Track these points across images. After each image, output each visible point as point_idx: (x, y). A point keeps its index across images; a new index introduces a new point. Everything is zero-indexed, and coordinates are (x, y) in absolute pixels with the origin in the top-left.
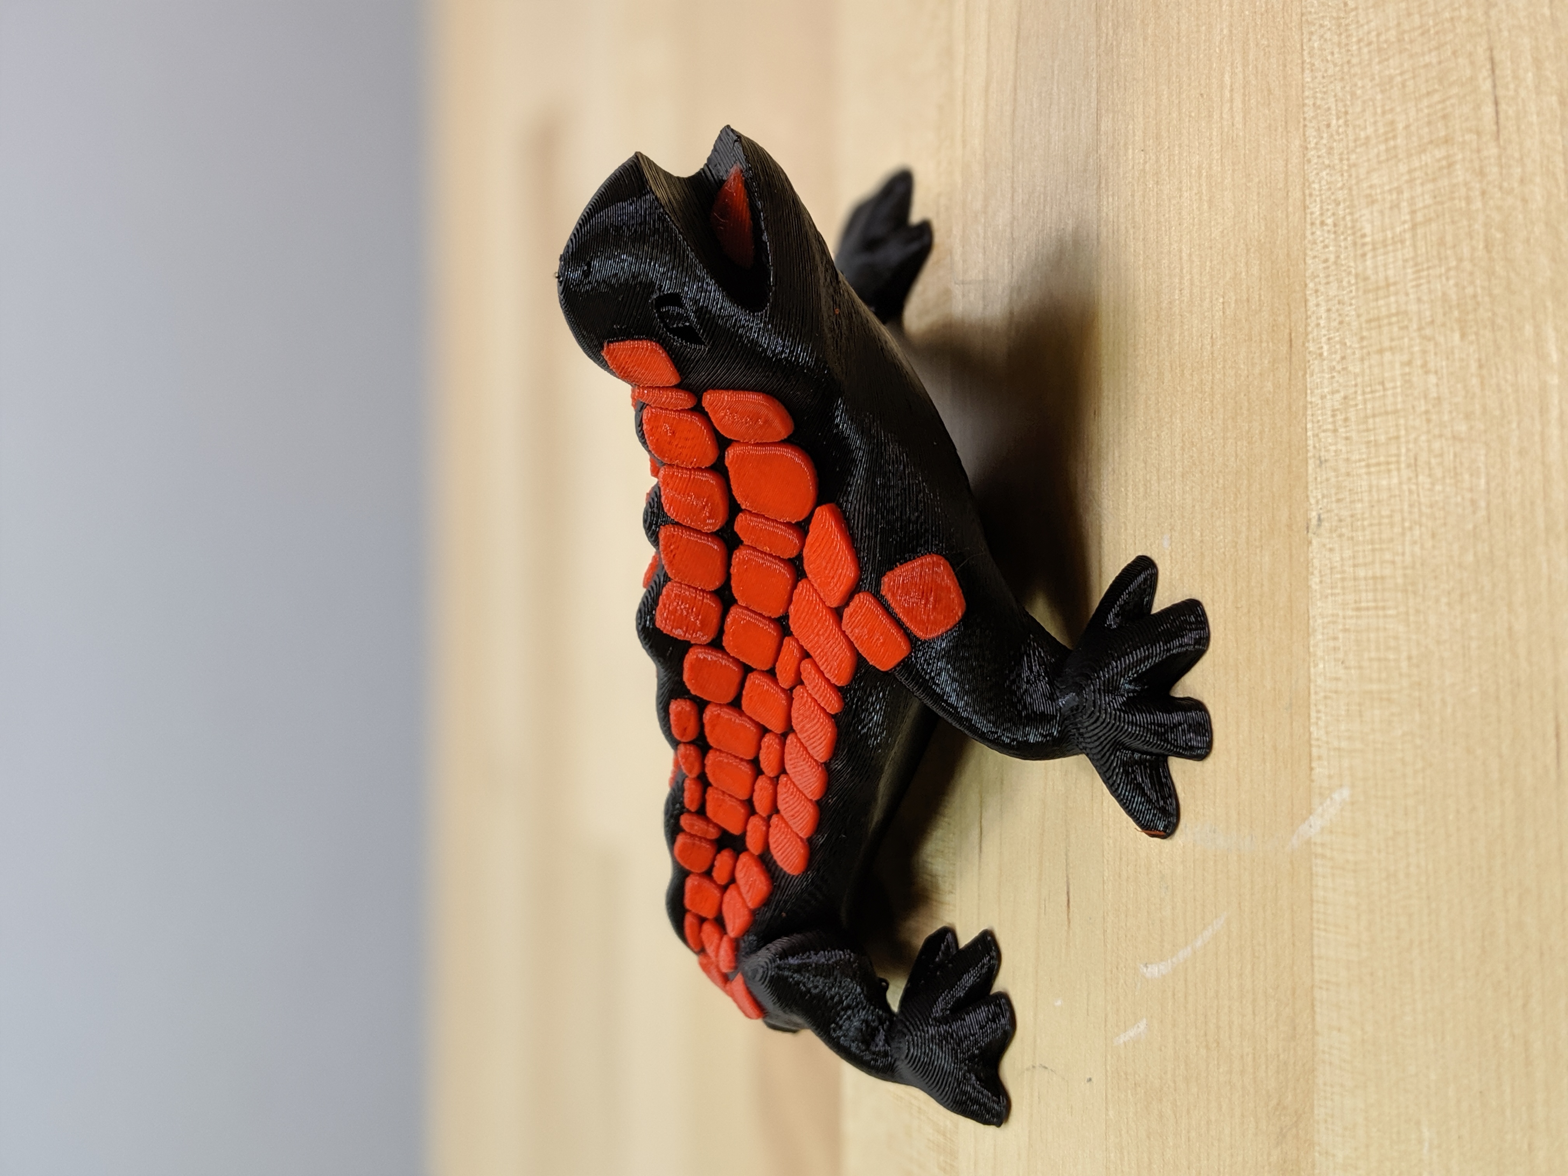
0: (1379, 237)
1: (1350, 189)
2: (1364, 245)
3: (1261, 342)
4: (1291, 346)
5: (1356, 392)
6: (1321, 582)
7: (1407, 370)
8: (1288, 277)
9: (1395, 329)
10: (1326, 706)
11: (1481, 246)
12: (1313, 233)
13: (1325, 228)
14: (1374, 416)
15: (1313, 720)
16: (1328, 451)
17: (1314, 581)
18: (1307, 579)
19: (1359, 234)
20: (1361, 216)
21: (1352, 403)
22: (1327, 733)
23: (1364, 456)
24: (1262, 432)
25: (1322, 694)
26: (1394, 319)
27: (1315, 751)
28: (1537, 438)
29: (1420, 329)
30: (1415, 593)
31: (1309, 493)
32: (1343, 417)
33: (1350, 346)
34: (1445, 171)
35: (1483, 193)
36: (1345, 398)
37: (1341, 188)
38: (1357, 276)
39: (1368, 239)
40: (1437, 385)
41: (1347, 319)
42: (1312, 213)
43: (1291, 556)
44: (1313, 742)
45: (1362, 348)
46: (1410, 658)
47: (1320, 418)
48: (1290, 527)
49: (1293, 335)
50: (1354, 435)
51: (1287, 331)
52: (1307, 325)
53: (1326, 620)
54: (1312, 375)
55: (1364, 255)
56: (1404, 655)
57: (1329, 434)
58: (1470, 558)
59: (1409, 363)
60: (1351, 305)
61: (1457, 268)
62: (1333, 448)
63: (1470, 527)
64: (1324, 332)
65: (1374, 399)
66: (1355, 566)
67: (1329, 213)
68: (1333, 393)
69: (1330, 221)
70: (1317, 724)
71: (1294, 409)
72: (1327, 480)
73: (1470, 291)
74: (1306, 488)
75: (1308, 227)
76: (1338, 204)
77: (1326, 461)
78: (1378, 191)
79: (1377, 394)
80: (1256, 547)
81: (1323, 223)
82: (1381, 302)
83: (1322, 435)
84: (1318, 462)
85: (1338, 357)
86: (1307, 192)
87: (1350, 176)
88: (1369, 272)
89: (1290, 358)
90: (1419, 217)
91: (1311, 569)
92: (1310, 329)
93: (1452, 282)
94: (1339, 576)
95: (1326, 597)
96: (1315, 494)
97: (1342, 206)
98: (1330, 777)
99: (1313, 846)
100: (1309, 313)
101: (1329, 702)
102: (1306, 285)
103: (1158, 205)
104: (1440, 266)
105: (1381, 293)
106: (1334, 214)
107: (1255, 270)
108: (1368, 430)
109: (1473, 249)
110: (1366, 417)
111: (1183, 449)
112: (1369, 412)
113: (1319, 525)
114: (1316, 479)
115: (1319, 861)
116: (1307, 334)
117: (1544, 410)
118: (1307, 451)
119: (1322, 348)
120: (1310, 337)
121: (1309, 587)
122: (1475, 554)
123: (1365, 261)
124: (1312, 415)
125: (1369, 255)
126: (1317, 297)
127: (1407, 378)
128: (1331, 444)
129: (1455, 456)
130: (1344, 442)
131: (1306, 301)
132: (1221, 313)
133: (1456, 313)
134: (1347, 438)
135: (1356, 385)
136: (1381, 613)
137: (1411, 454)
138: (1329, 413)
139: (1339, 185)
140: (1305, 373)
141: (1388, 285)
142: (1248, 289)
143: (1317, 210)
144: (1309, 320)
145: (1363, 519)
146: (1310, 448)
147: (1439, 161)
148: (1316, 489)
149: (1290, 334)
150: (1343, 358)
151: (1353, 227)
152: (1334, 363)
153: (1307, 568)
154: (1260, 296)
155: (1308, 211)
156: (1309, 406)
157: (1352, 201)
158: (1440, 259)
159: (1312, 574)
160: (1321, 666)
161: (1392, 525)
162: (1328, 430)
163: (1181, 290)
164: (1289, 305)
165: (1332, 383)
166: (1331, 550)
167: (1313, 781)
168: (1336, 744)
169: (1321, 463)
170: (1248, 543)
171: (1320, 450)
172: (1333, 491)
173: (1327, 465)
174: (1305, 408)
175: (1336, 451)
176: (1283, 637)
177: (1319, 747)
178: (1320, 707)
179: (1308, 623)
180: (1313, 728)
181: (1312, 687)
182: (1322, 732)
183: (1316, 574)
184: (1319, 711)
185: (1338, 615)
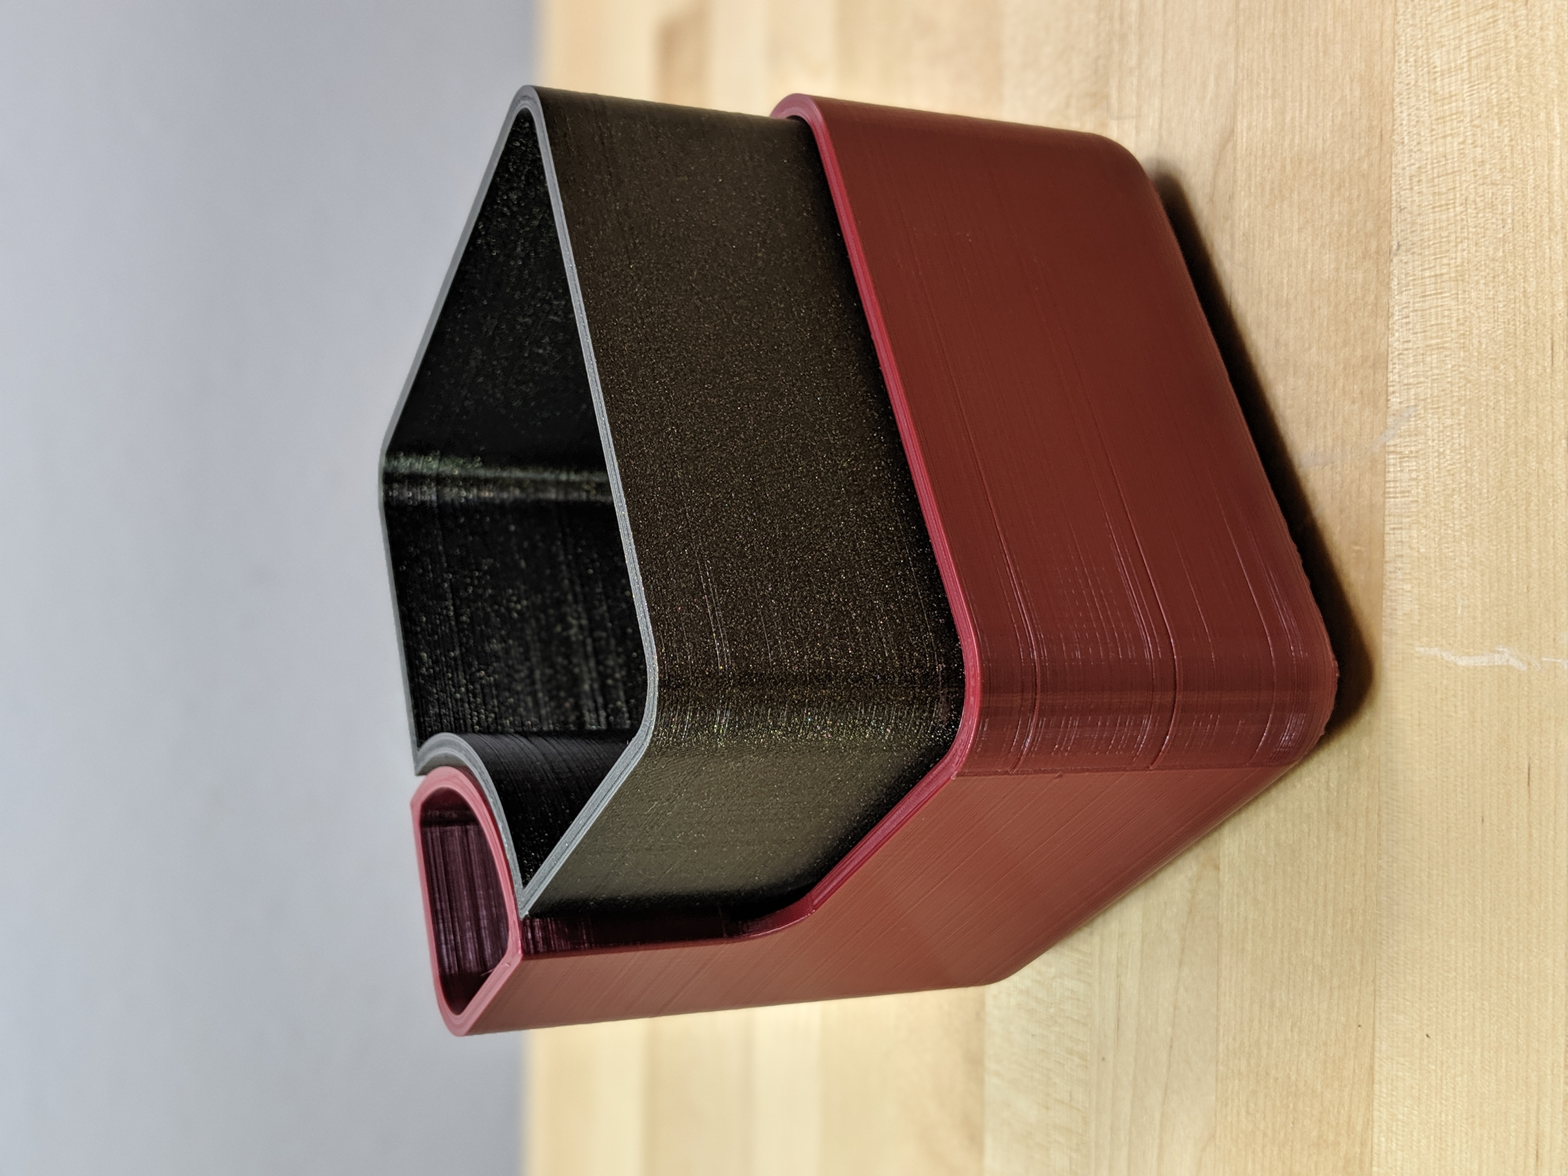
0: (1446, 67)
1: (1427, 39)
2: (1435, 73)
3: (1360, 139)
4: (1381, 139)
5: (1427, 164)
6: (1398, 284)
7: (1462, 146)
8: (1381, 96)
9: (1455, 122)
10: (1399, 359)
11: (1514, 68)
12: (1400, 68)
13: (1409, 64)
14: (1439, 177)
15: (1390, 370)
16: (1406, 202)
17: (1394, 284)
18: (1388, 283)
19: (1432, 66)
20: (1433, 56)
21: (1423, 170)
22: (1400, 376)
23: (1431, 202)
24: (1359, 196)
25: (1397, 353)
26: (1454, 117)
27: (1391, 389)
28: (1545, 178)
29: (1471, 121)
30: (1462, 280)
31: (1392, 230)
32: (1417, 179)
33: (1424, 136)
34: (1491, 25)
35: (1516, 37)
36: (1419, 168)
37: (1421, 39)
38: (1430, 92)
39: (1438, 69)
40: (1482, 154)
41: (1422, 119)
42: (1399, 55)
43: (1378, 271)
44: (1389, 384)
45: (1432, 136)
46: (1458, 320)
47: (1401, 182)
48: (1377, 253)
49: (1383, 132)
50: (1424, 190)
51: (1379, 130)
52: (1393, 125)
53: (1401, 307)
54: (1396, 155)
55: (1435, 79)
56: (1454, 319)
57: (1407, 191)
58: (1501, 254)
59: (1463, 142)
60: (1425, 110)
61: (1497, 83)
62: (1410, 199)
63: (1501, 235)
64: (1405, 128)
65: (1439, 166)
66: (1422, 270)
67: (1412, 54)
68: (1411, 165)
69: (1412, 59)
70: (1392, 372)
71: (1383, 178)
72: (1405, 220)
73: (1505, 96)
74: (1390, 227)
75: (1397, 64)
76: (1418, 48)
77: (1405, 208)
78: (1446, 39)
79: (1441, 163)
80: (1353, 269)
81: (1407, 61)
82: (1446, 107)
83: (1402, 193)
84: (1399, 210)
85: (1415, 143)
86: (1396, 42)
87: (1427, 31)
88: (1438, 89)
89: (1381, 146)
90: (1473, 53)
91: (1391, 277)
92: (1395, 127)
93: (1493, 91)
94: (1411, 278)
95: (1402, 292)
96: (1396, 229)
97: (1420, 50)
98: (1401, 403)
99: (1387, 448)
100: (1395, 117)
101: (1401, 356)
102: (1393, 100)
103: (1284, 56)
104: (1486, 82)
105: (1446, 101)
106: (1415, 55)
107: (1357, 93)
108: (1434, 186)
109: (1509, 71)
110: (1433, 178)
111: (1299, 214)
112: (1435, 175)
113: (1398, 249)
114: (1397, 220)
115: (1391, 456)
116: (1393, 130)
117: (1550, 162)
118: (1391, 204)
119: (1403, 138)
120: (1396, 132)
121: (1390, 288)
122: (1504, 251)
123: (1436, 83)
124: (1396, 181)
125: (1438, 79)
126: (1401, 107)
127: (1462, 151)
128: (1408, 198)
129: (1493, 194)
130: (1417, 195)
131: (1393, 110)
132: (1331, 123)
133: (1496, 110)
134: (1419, 193)
135: (1427, 159)
136: (1439, 296)
137: (1463, 197)
138: (1408, 179)
139: (1419, 36)
140: (1391, 155)
141: (1451, 96)
142: (1351, 105)
143: (1403, 53)
144: (1395, 122)
145: (1429, 241)
146: (1393, 202)
147: (1488, 19)
148: (1397, 227)
149: (1381, 132)
150: (1419, 143)
151: (1428, 62)
152: (1412, 147)
153: (1389, 276)
154: (1360, 109)
155: (1397, 54)
156: (1393, 176)
157: (1428, 46)
158: (1486, 78)
159: (1392, 280)
160: (1397, 335)
161: (1449, 242)
162: (1405, 190)
163: (1301, 110)
164: (1381, 114)
165: (1410, 160)
166: (1406, 263)
167: (1388, 408)
168: (1405, 381)
169: (1401, 210)
170: (1346, 267)
171: (1400, 202)
172: (1409, 226)
173: (1406, 211)
174: (1391, 177)
175: (1412, 201)
176: (1371, 322)
177: (1393, 386)
178: (1395, 361)
179: (1388, 311)
180: (1390, 375)
181: (1390, 349)
182: (1397, 376)
183: (1396, 279)
184: (1394, 364)
185: (1409, 302)
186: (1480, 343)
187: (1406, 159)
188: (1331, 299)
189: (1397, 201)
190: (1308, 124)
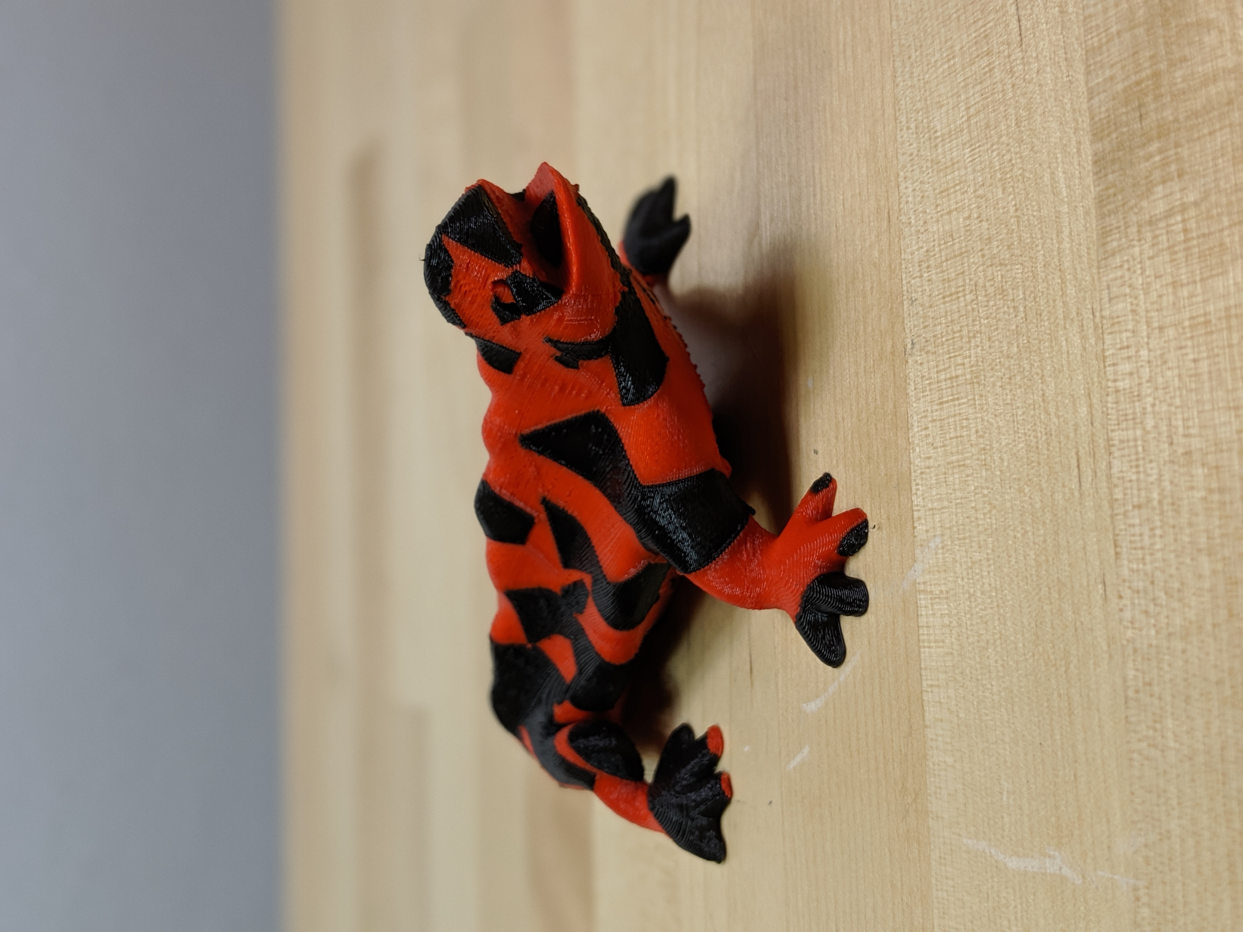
0: (945, 131)
1: (926, 100)
2: (936, 138)
3: (870, 222)
4: (890, 221)
5: (934, 246)
6: (915, 389)
7: (968, 222)
8: (886, 171)
9: (959, 193)
10: (922, 479)
11: (1014, 122)
12: (902, 137)
13: (910, 131)
14: (947, 260)
15: (914, 492)
16: (917, 292)
17: (911, 390)
18: (905, 389)
19: (932, 132)
20: (933, 119)
21: (932, 254)
22: (924, 499)
23: (942, 291)
24: (872, 288)
25: (919, 471)
26: (958, 187)
27: (916, 514)
28: (1055, 253)
29: (975, 191)
30: (978, 383)
31: (906, 326)
32: (926, 264)
33: (929, 213)
34: (988, 75)
35: (1013, 86)
36: (927, 251)
37: (920, 101)
38: (932, 161)
39: (939, 134)
40: (988, 229)
41: (927, 193)
42: (901, 122)
43: (894, 374)
44: (915, 508)
45: (938, 212)
46: (977, 432)
47: (911, 269)
48: (893, 353)
50: (934, 277)
51: (886, 211)
52: (900, 203)
53: (920, 416)
54: (904, 239)
55: (936, 146)
56: (974, 430)
57: (918, 279)
58: (1015, 350)
59: (969, 217)
60: (929, 183)
61: (998, 142)
62: (920, 289)
63: (1014, 327)
64: (911, 206)
65: (947, 248)
66: (938, 372)
67: (913, 119)
68: (918, 249)
69: (913, 126)
70: (916, 494)
71: (893, 266)
72: (917, 313)
73: (1007, 157)
74: (903, 322)
75: (899, 133)
76: (918, 112)
77: (916, 300)
78: (944, 98)
79: (949, 244)
80: (871, 373)
81: (908, 128)
82: (949, 177)
83: (913, 282)
84: (910, 302)
85: (921, 222)
86: (897, 108)
87: (925, 91)
88: (940, 157)
89: (890, 230)
90: (972, 111)
91: (908, 381)
92: (902, 206)
93: (995, 153)
94: (927, 382)
95: (919, 399)
96: (908, 324)
97: (920, 113)
98: (927, 531)
99: (917, 586)
100: (901, 195)
101: (924, 476)
102: (898, 175)
103: (798, 137)
104: (987, 143)
105: (949, 170)
106: (915, 120)
107: (864, 171)
108: (942, 272)
109: (1009, 126)
110: (942, 262)
112: (943, 259)
113: (912, 348)
114: (909, 314)
115: (922, 596)
116: (900, 210)
117: (1059, 232)
118: (903, 295)
119: (910, 218)
120: (902, 211)
121: (907, 394)
122: (1018, 346)
123: (937, 150)
124: (906, 268)
125: (940, 145)
127: (968, 228)
128: (918, 287)
129: (1002, 276)
130: (927, 283)
131: (898, 186)
132: (842, 207)
133: (999, 175)
134: (929, 280)
135: (934, 240)
136: (956, 402)
137: (973, 282)
138: (917, 265)
139: (918, 98)
140: (900, 238)
141: (953, 164)
142: (860, 185)
143: (904, 119)
144: (901, 200)
145: (942, 337)
146: (905, 293)
147: (984, 68)
148: (910, 321)
149: (889, 213)
150: (925, 223)
151: (929, 127)
152: (919, 228)
153: (906, 381)
154: (868, 189)
155: (898, 121)
156: (903, 262)
157: (927, 108)
158: (987, 139)
159: (909, 384)
160: (918, 450)
161: (961, 337)
162: (916, 277)
163: (815, 195)
164: (887, 191)
165: (918, 242)
166: (921, 364)
167: (915, 537)
168: (930, 506)
169: (913, 302)
170: (865, 371)
171: (912, 293)
172: (921, 320)
173: (917, 302)
174: (901, 264)
175: (922, 291)
176: (891, 435)
177: (919, 510)
178: (918, 481)
179: (908, 421)
180: (914, 498)
181: (912, 468)
182: (920, 499)
183: (912, 383)
184: (917, 485)
185: (927, 411)
186: (1001, 459)
187: (914, 242)
188: (853, 408)
189: (908, 291)
190: (822, 210)
